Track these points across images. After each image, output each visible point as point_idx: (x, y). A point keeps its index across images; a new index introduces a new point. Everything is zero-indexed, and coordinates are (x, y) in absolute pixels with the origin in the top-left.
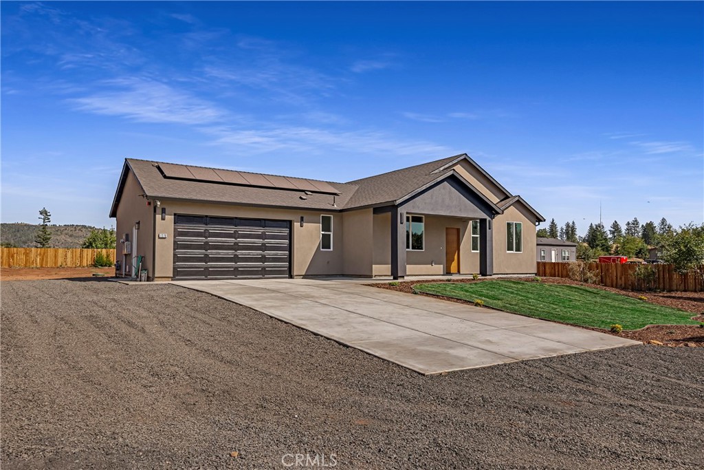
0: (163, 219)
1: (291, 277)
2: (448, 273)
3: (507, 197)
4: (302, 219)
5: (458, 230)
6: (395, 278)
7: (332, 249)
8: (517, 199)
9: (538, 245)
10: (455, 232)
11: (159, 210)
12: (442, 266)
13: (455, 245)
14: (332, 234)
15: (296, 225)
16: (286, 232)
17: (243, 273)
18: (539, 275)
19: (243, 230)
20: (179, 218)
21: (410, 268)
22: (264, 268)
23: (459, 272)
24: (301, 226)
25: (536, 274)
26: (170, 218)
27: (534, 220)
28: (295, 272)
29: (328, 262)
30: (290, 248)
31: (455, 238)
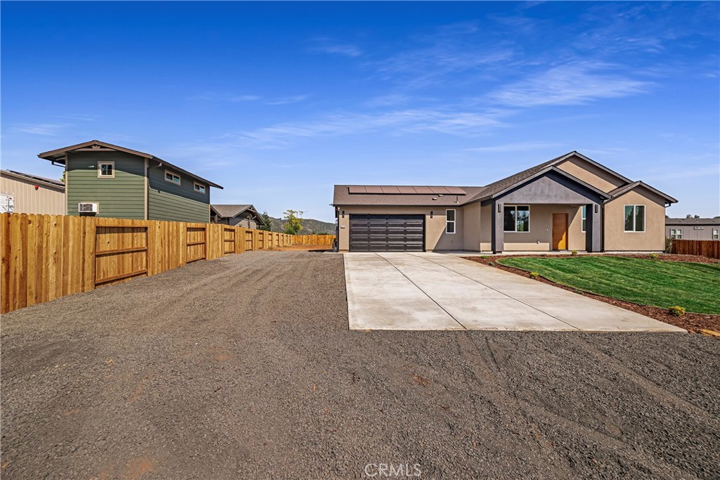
0: (343, 217)
1: (425, 251)
2: (555, 249)
3: (626, 184)
4: (432, 213)
5: (567, 215)
6: (494, 253)
7: (455, 233)
8: (638, 184)
9: (666, 225)
10: (564, 217)
11: (341, 212)
12: (548, 244)
13: (563, 227)
14: (455, 222)
15: (428, 217)
16: (421, 222)
17: (392, 248)
18: (668, 252)
19: (392, 222)
20: (352, 217)
21: (507, 246)
22: (405, 245)
23: (567, 248)
24: (431, 217)
25: (664, 252)
26: (347, 217)
27: (663, 202)
28: (427, 249)
29: (452, 242)
30: (424, 232)
31: (563, 221)
